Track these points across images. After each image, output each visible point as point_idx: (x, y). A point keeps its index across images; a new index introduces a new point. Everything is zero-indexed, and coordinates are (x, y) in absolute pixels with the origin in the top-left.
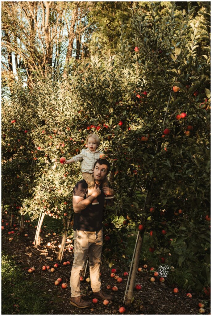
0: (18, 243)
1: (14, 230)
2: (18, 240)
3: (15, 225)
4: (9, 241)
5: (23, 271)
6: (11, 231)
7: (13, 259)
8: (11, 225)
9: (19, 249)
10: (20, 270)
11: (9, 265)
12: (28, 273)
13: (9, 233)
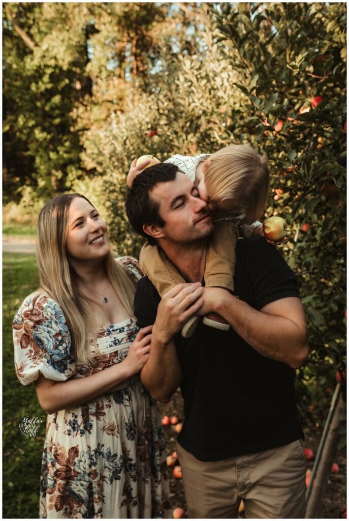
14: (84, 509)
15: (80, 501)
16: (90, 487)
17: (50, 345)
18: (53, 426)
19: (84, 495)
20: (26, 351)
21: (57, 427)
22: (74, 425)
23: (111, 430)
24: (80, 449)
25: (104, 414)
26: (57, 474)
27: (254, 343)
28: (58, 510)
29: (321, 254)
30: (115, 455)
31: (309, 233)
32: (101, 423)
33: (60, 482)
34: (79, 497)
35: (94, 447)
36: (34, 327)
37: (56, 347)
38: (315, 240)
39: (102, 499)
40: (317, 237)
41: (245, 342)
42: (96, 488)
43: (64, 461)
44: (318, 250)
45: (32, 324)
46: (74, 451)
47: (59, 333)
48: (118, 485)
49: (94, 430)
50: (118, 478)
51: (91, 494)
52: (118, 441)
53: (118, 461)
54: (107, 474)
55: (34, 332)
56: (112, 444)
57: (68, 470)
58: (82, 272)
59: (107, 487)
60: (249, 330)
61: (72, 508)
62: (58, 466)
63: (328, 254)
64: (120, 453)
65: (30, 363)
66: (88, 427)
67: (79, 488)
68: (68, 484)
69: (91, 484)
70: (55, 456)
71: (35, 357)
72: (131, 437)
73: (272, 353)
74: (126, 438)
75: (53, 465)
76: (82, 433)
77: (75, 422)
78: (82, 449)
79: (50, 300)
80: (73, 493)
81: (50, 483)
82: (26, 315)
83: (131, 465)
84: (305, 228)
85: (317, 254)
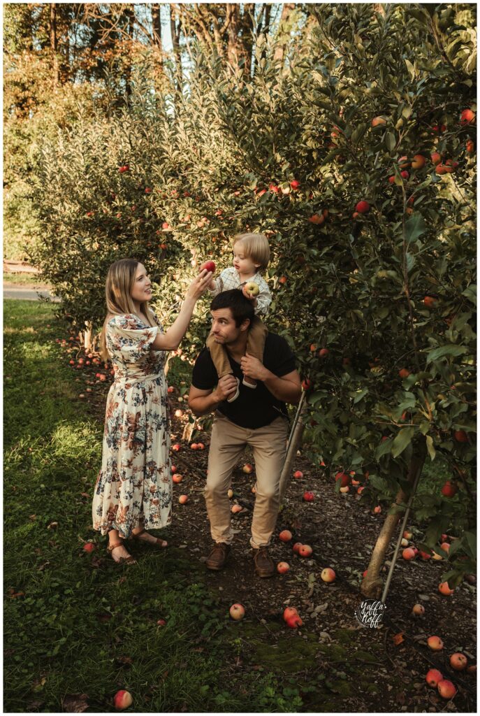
11: (93, 437)
14: (142, 447)
15: (141, 443)
16: (146, 434)
19: (143, 439)
22: (137, 400)
23: (155, 401)
24: (141, 413)
25: (153, 392)
26: (129, 429)
28: (131, 449)
29: (294, 301)
30: (158, 416)
31: (285, 284)
32: (151, 398)
33: (131, 433)
34: (140, 440)
35: (148, 411)
38: (291, 291)
39: (151, 440)
40: (292, 289)
42: (149, 434)
43: (133, 421)
44: (292, 298)
48: (161, 432)
49: (148, 402)
50: (160, 429)
51: (146, 438)
52: (159, 407)
53: (160, 419)
54: (154, 426)
56: (157, 409)
57: (135, 426)
59: (154, 434)
61: (136, 448)
64: (160, 414)
66: (145, 400)
67: (140, 435)
68: (135, 434)
69: (146, 432)
70: (128, 419)
75: (127, 425)
77: (138, 398)
80: (138, 439)
81: (125, 435)
84: (282, 280)
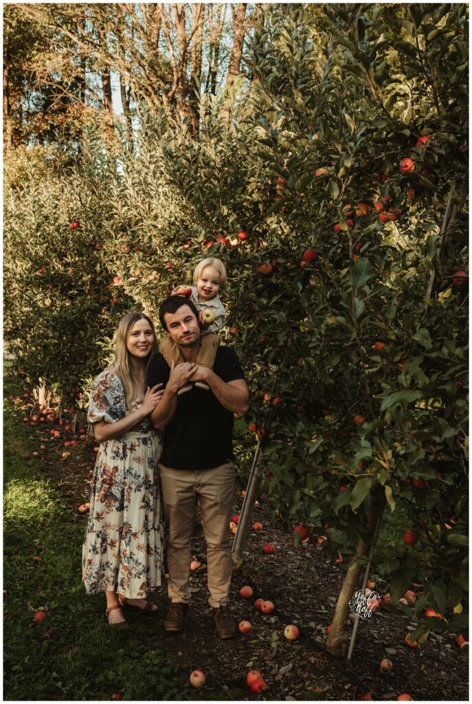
0: (77, 463)
1: (78, 439)
2: (78, 458)
3: (82, 430)
4: (62, 457)
5: (70, 508)
6: (70, 440)
7: (59, 489)
8: (74, 430)
9: (75, 473)
10: (64, 506)
11: (47, 496)
12: (78, 512)
13: (66, 444)
14: (117, 504)
15: (116, 499)
16: (123, 492)
17: (111, 402)
18: (103, 453)
19: (118, 496)
20: (95, 403)
21: (106, 454)
22: (117, 453)
23: (138, 460)
24: (119, 468)
25: (135, 450)
26: (104, 482)
27: (221, 400)
28: (102, 502)
29: (246, 351)
30: (139, 476)
31: (237, 334)
32: (133, 456)
33: (106, 486)
34: (115, 496)
35: (127, 468)
36: (104, 390)
37: (115, 404)
39: (129, 500)
40: (243, 339)
41: (216, 399)
42: (126, 493)
43: (109, 474)
44: (244, 348)
45: (103, 388)
46: (116, 469)
47: (119, 397)
48: (140, 494)
49: (128, 458)
50: (140, 491)
51: (123, 496)
52: (142, 468)
53: (141, 480)
54: (134, 486)
55: (104, 393)
56: (139, 469)
57: (111, 480)
58: (135, 363)
59: (133, 494)
60: (220, 392)
61: (110, 503)
62: (105, 477)
63: (250, 350)
64: (142, 475)
65: (97, 410)
66: (125, 456)
67: (116, 491)
68: (110, 488)
69: (123, 490)
70: (104, 471)
71: (100, 407)
72: (151, 467)
73: (230, 406)
74: (147, 468)
75: (102, 476)
76: (122, 459)
77: (118, 452)
78: (121, 468)
79: (116, 377)
80: (112, 494)
81: (98, 486)
82: (101, 383)
83: (150, 485)
84: (233, 331)
85: (243, 351)
